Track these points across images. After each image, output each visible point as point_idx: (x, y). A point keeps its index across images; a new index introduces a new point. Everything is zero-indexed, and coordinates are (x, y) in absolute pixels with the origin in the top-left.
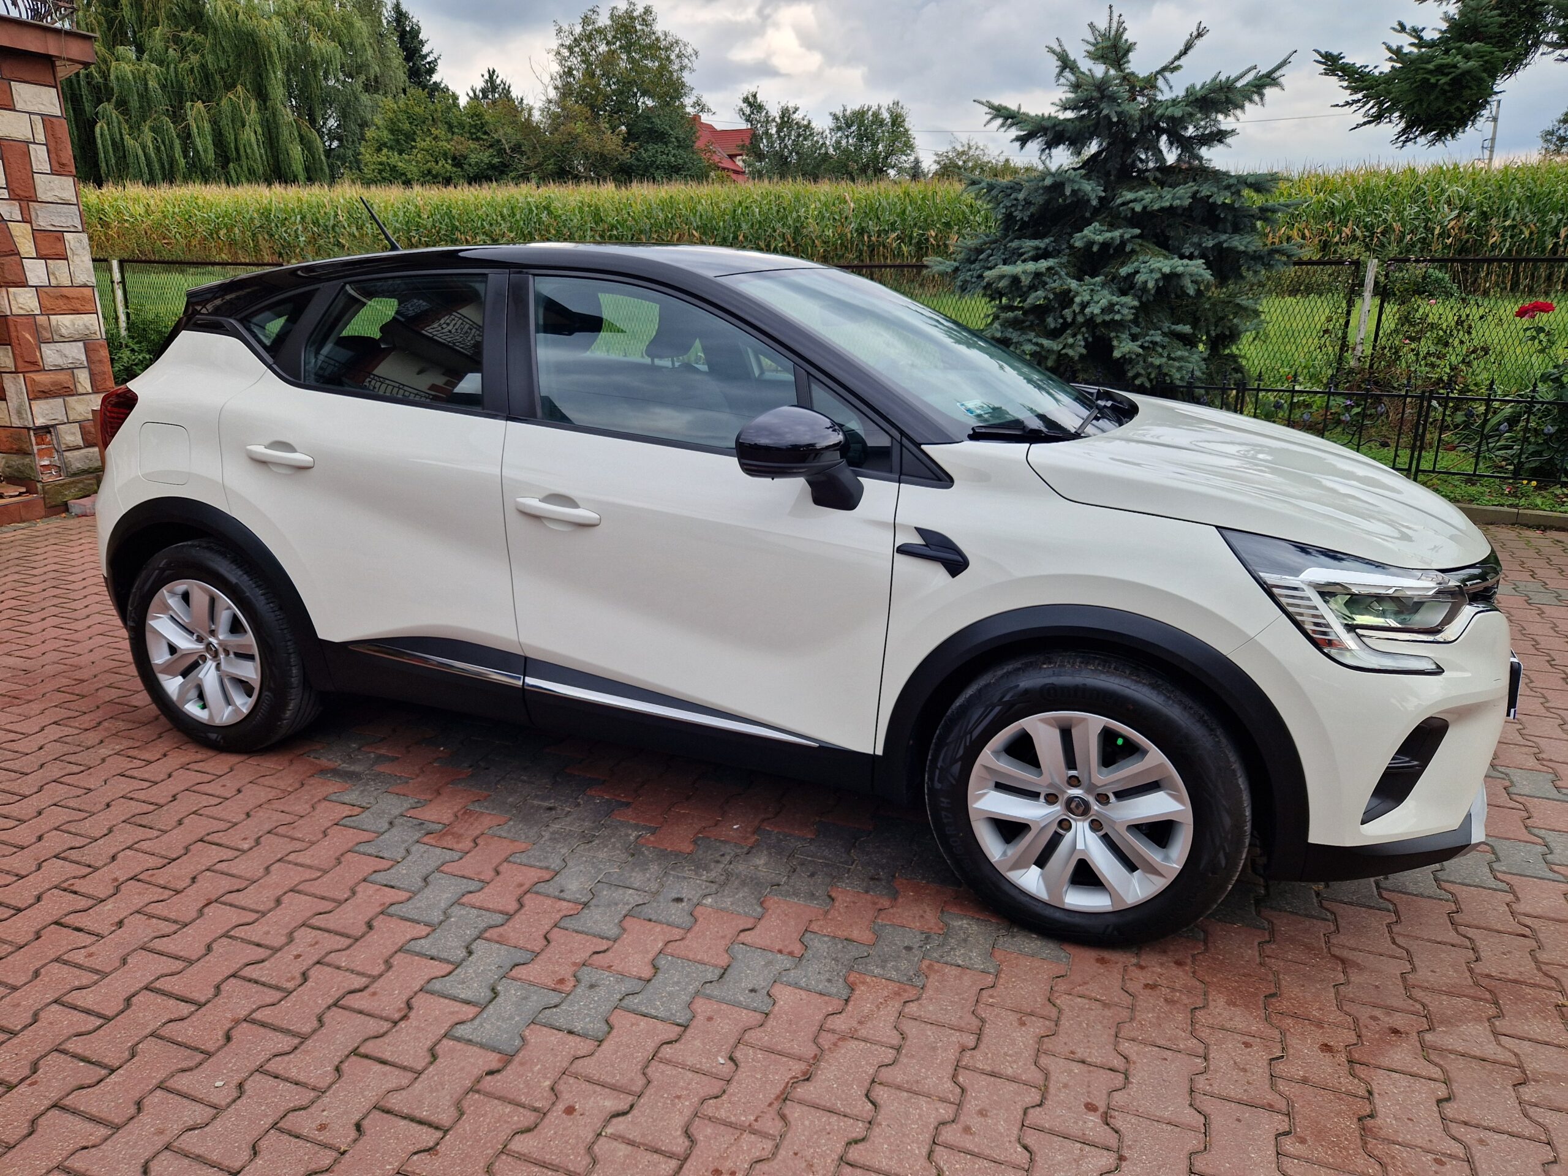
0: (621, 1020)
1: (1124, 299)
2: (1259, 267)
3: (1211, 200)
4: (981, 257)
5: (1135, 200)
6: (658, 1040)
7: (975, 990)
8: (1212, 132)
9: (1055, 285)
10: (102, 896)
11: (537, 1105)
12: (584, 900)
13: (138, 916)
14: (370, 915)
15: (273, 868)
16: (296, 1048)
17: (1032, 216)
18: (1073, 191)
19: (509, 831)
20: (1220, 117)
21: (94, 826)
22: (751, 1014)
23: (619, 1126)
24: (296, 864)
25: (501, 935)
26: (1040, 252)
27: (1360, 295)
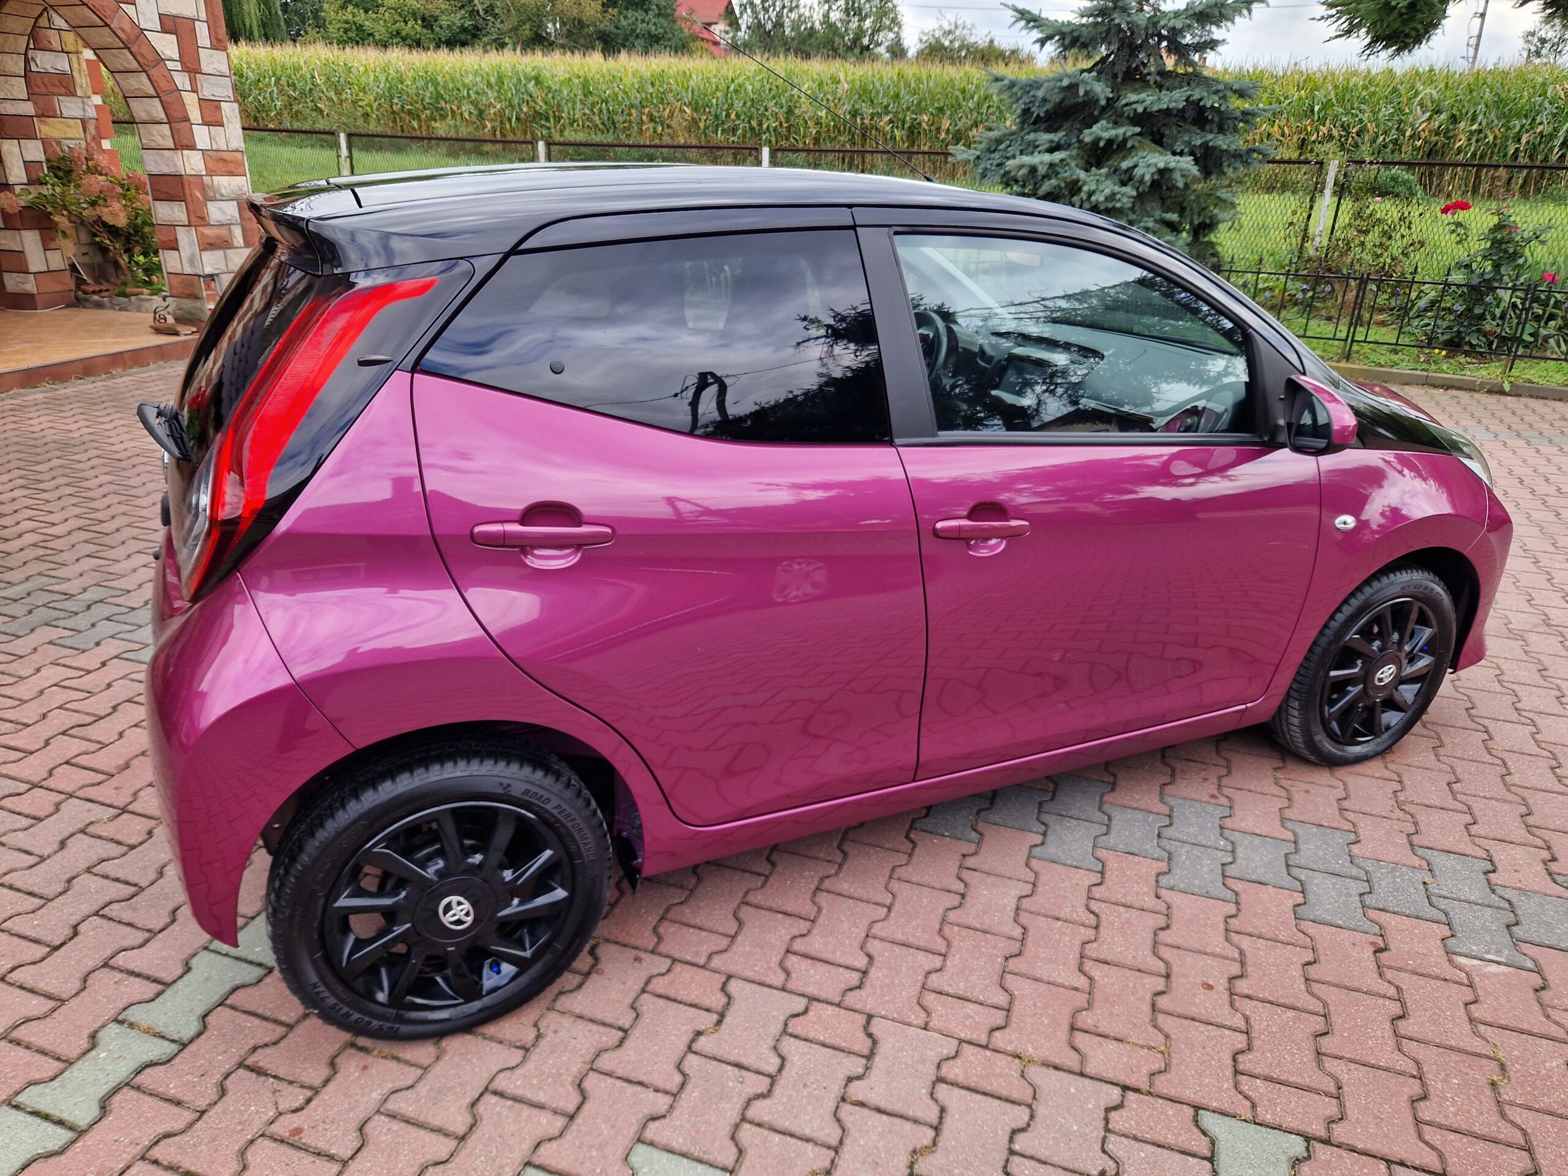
1: (1124, 189)
2: (1238, 164)
3: (1202, 103)
4: (1002, 147)
5: (1137, 102)
8: (1205, 41)
9: (1066, 174)
17: (1046, 112)
18: (1086, 93)
20: (1214, 28)
26: (1054, 145)
27: (1321, 191)
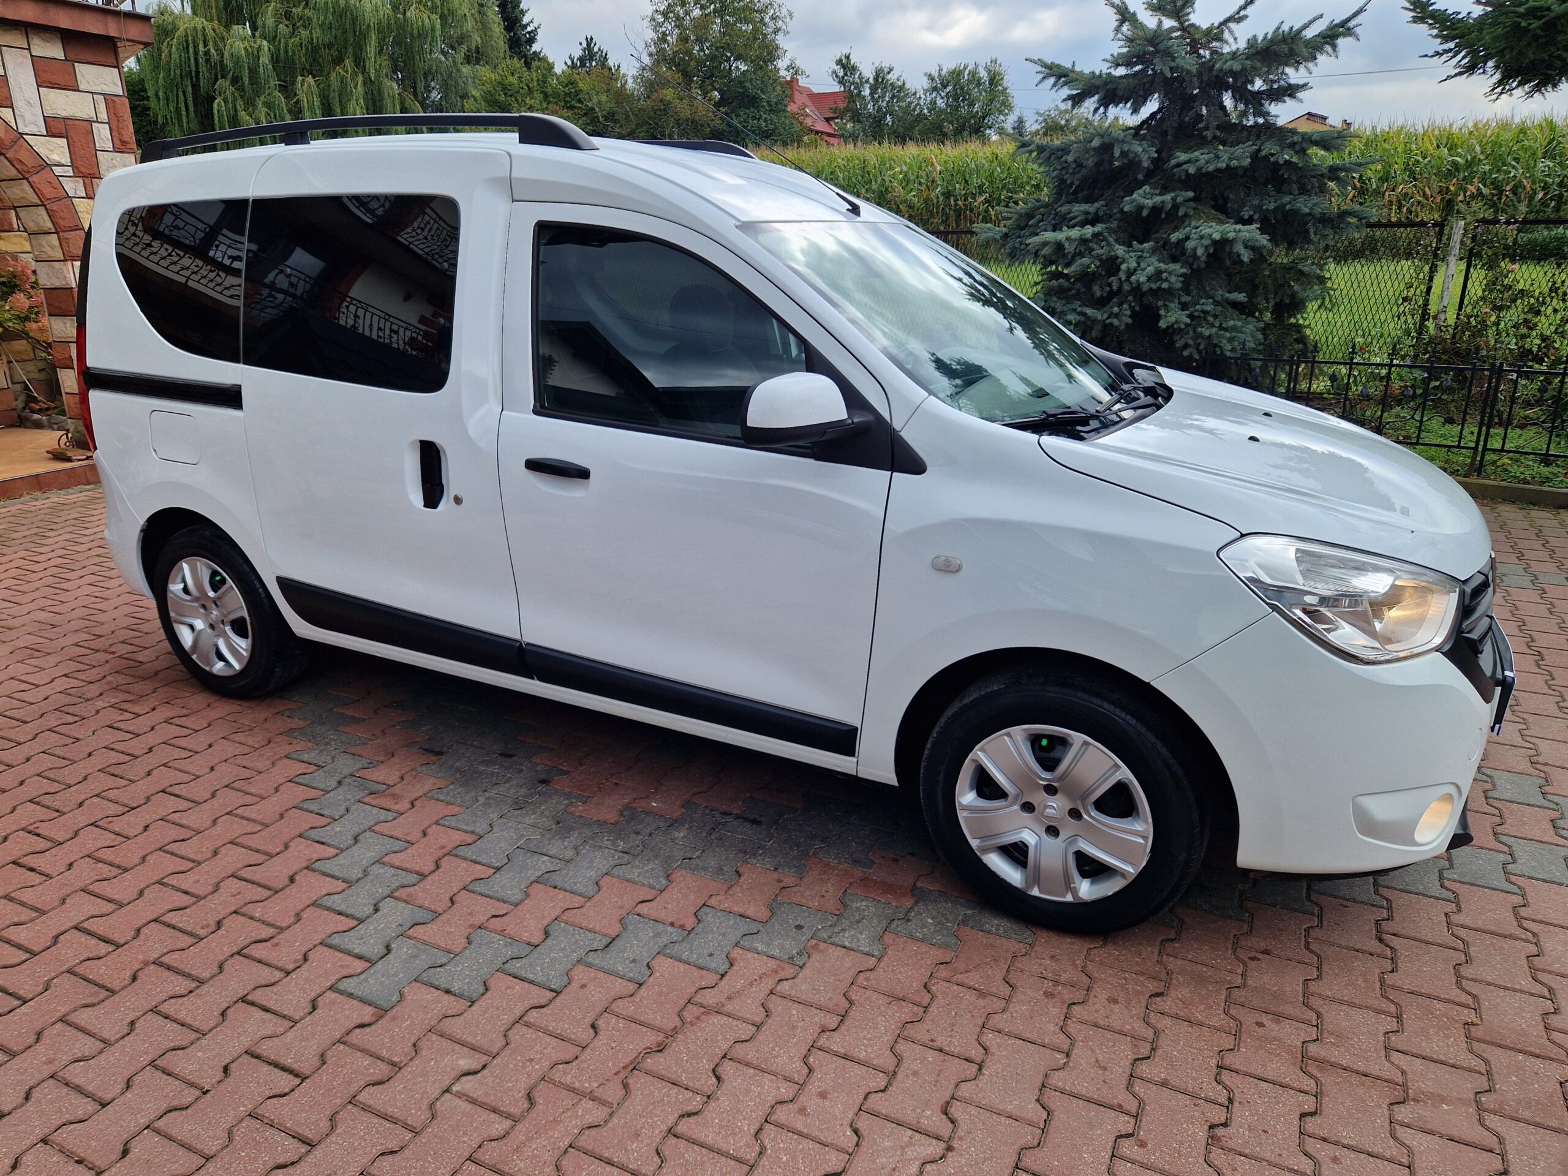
0: (501, 982)
1: (1172, 267)
2: (1328, 231)
3: (1273, 159)
4: (1031, 222)
5: (1189, 162)
6: (527, 1004)
7: (853, 972)
8: (1281, 87)
9: (1102, 251)
10: (61, 840)
11: (396, 1059)
12: (499, 864)
13: (88, 859)
14: (295, 868)
15: (220, 821)
16: (191, 992)
17: (1084, 179)
18: (1124, 154)
19: (448, 794)
20: (1289, 70)
21: (70, 774)
22: (625, 983)
23: (467, 1085)
24: (242, 818)
25: (409, 895)
26: (1090, 217)
27: (1444, 259)
